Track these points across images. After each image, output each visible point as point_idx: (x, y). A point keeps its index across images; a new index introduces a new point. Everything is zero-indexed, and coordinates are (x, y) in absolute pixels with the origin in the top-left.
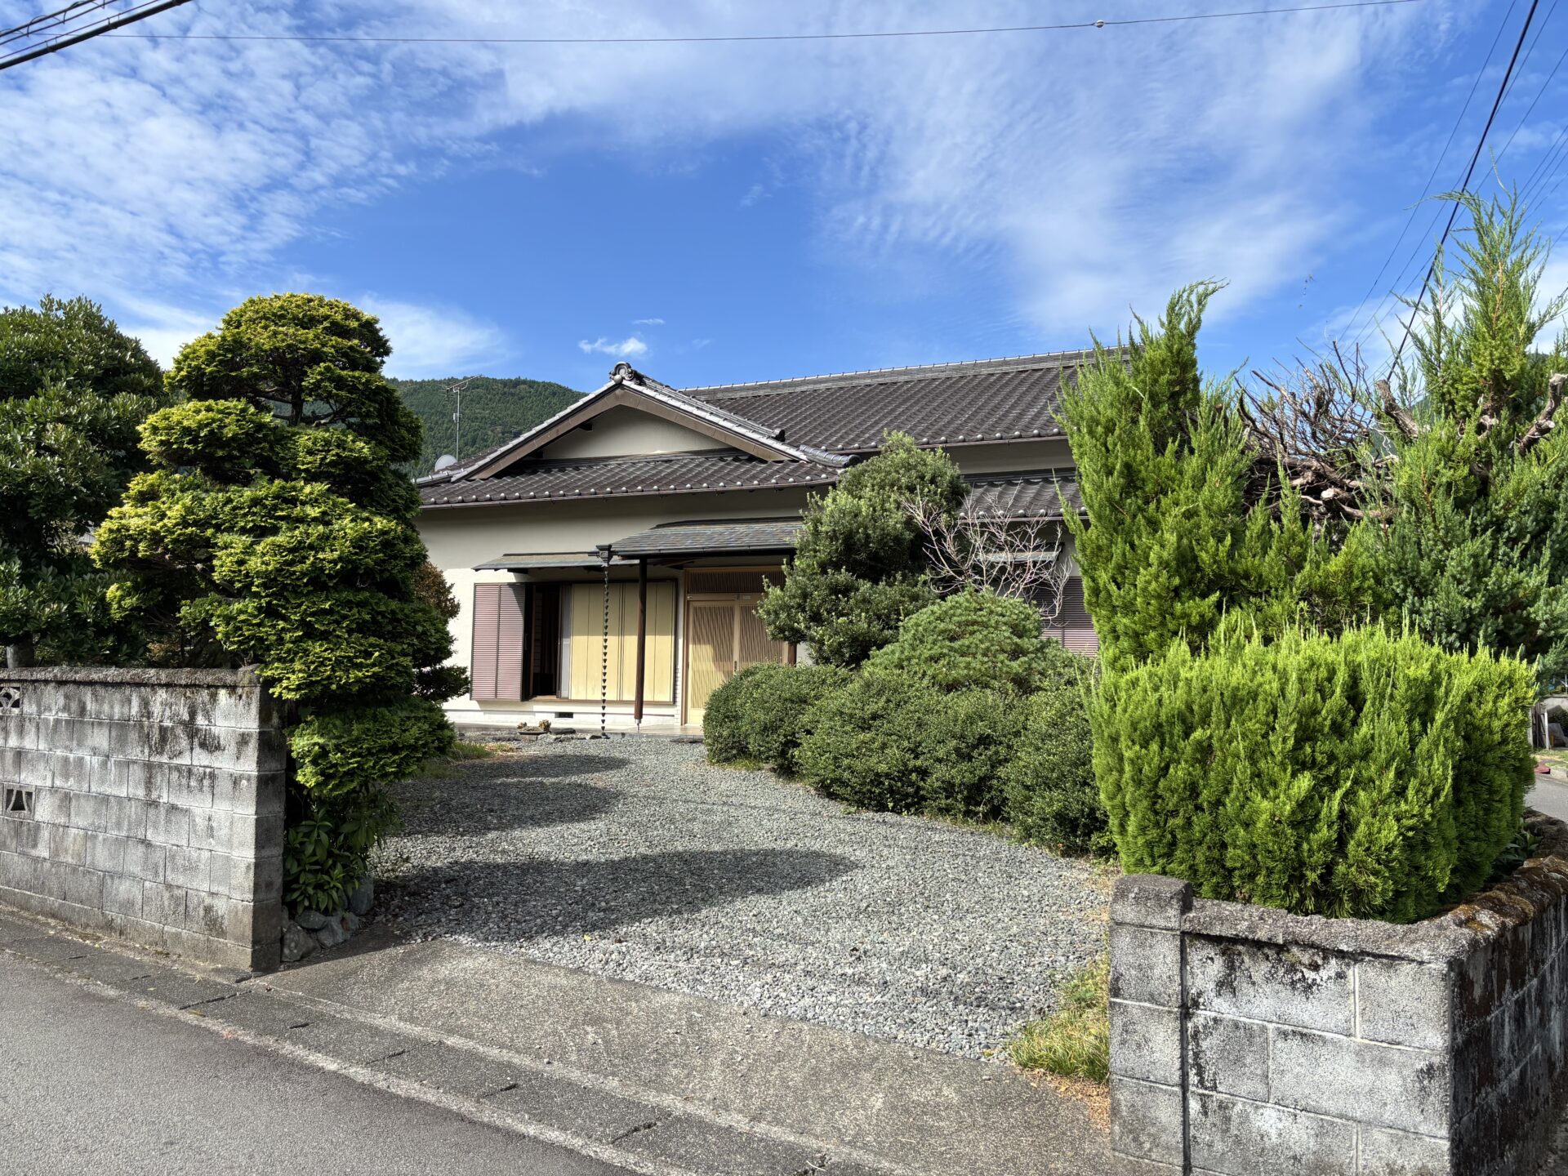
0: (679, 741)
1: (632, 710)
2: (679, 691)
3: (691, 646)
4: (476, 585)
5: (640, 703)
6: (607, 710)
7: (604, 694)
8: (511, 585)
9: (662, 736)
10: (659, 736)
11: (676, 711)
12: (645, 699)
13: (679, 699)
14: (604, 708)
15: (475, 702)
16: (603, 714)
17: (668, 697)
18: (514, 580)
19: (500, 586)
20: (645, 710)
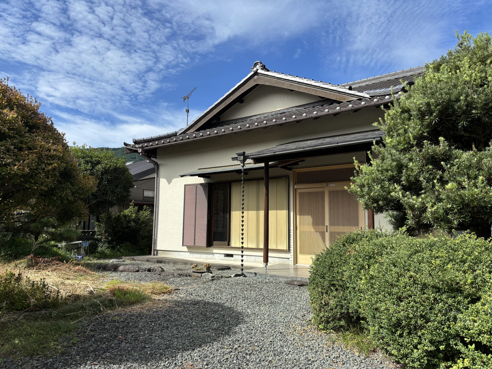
0: (291, 283)
1: (262, 254)
2: (292, 244)
3: (298, 217)
4: (185, 186)
5: (266, 250)
6: (245, 253)
7: (242, 243)
8: (201, 184)
9: (280, 277)
10: (278, 276)
11: (291, 255)
12: (269, 248)
13: (292, 249)
14: (242, 252)
15: (185, 247)
16: (242, 256)
17: (285, 247)
18: (204, 182)
19: (196, 185)
20: (270, 254)
